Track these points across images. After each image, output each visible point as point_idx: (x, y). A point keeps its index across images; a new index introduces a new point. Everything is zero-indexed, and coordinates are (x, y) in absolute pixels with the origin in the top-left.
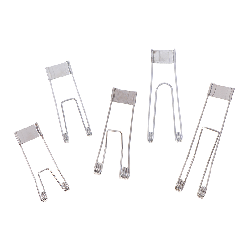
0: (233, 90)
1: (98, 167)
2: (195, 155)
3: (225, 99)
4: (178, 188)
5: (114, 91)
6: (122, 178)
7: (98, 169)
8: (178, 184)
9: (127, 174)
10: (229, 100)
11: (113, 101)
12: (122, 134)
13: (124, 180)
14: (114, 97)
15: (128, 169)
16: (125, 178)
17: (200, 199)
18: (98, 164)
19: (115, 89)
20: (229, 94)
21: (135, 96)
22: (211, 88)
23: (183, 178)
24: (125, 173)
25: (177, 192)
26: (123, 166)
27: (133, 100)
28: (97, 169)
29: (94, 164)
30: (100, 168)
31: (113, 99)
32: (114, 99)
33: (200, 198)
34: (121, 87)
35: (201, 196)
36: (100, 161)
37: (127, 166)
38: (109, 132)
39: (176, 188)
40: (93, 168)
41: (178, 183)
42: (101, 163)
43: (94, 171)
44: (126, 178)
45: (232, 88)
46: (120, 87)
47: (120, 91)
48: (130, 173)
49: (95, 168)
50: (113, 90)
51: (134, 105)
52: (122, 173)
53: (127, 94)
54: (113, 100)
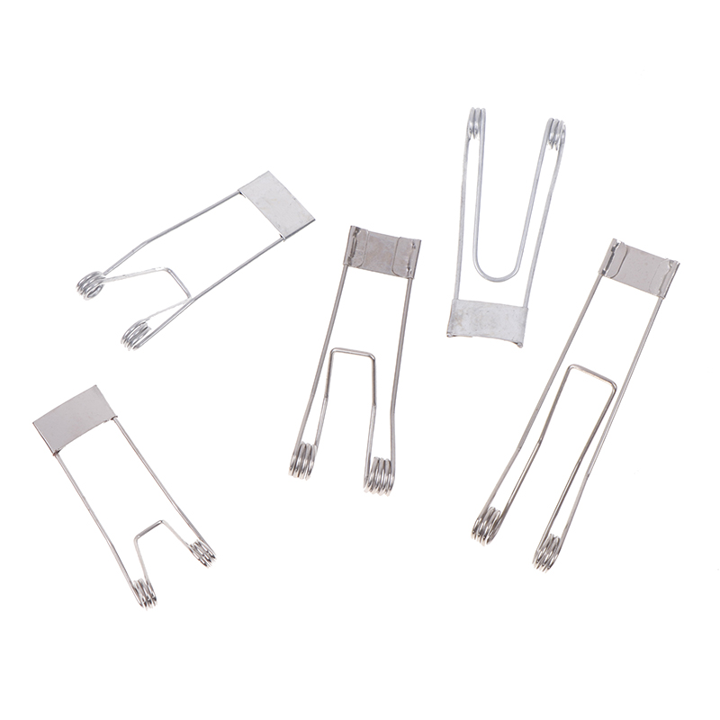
0: (675, 266)
1: (303, 457)
2: (540, 442)
3: (649, 291)
4: (481, 533)
5: (355, 234)
6: (372, 489)
7: (303, 460)
8: (481, 522)
9: (386, 478)
10: (659, 296)
11: (350, 264)
12: (374, 361)
13: (377, 497)
14: (353, 253)
15: (390, 463)
16: (379, 490)
17: (540, 573)
18: (303, 447)
19: (358, 229)
20: (662, 279)
21: (415, 251)
22: (613, 255)
23: (499, 505)
24: (380, 475)
25: (476, 543)
26: (376, 454)
27: (409, 264)
28: (299, 460)
29: (292, 447)
30: (309, 459)
31: (350, 259)
32: (353, 259)
33: (542, 568)
34: (376, 224)
35: (544, 562)
36: (309, 439)
37: (386, 456)
38: (336, 355)
39: (475, 530)
40: (288, 458)
41: (483, 517)
42: (312, 443)
43: (292, 466)
44: (383, 491)
45: (671, 262)
46: (371, 225)
47: (372, 238)
48: (394, 475)
49: (295, 457)
50: (352, 234)
51: (411, 279)
52: (372, 476)
53: (393, 247)
54: (349, 261)
